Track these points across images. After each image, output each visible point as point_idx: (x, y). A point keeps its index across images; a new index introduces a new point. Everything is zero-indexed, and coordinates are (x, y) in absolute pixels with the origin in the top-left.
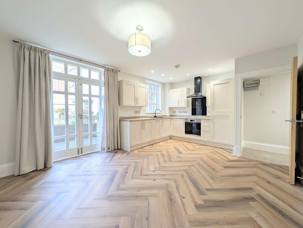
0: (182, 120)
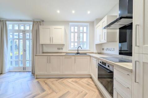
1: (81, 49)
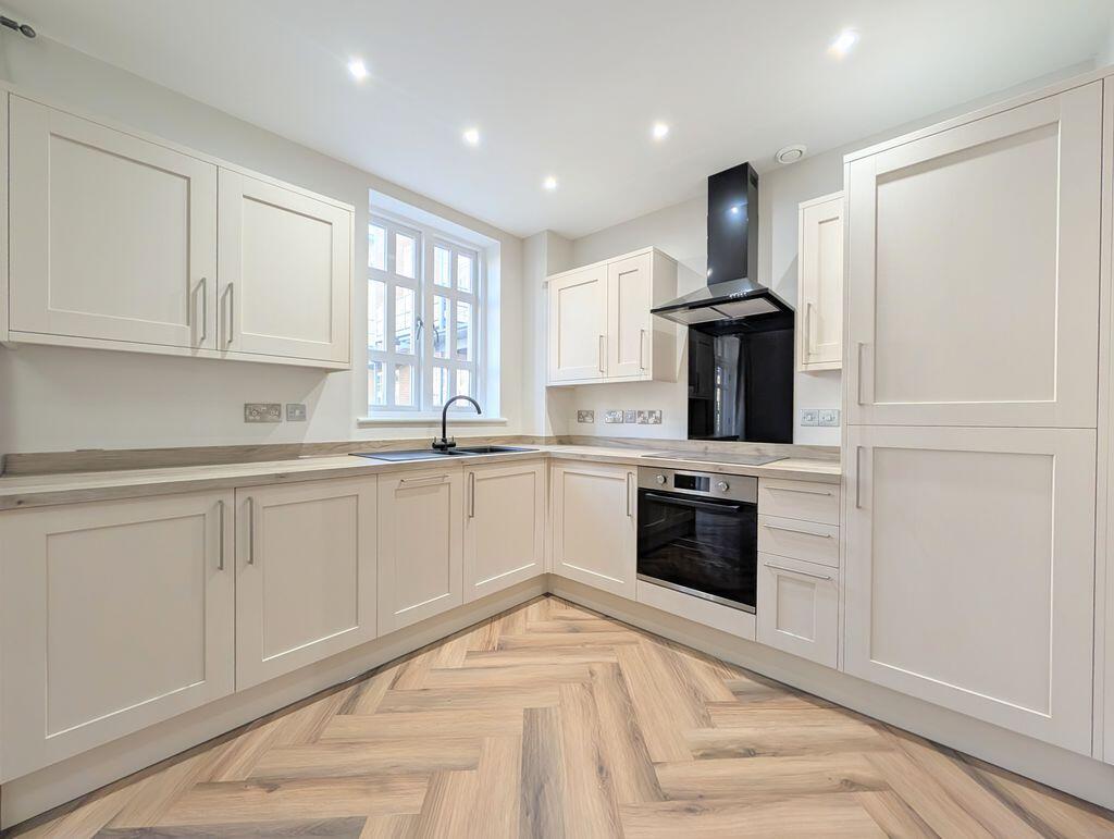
0: (621, 474)
1: (475, 416)
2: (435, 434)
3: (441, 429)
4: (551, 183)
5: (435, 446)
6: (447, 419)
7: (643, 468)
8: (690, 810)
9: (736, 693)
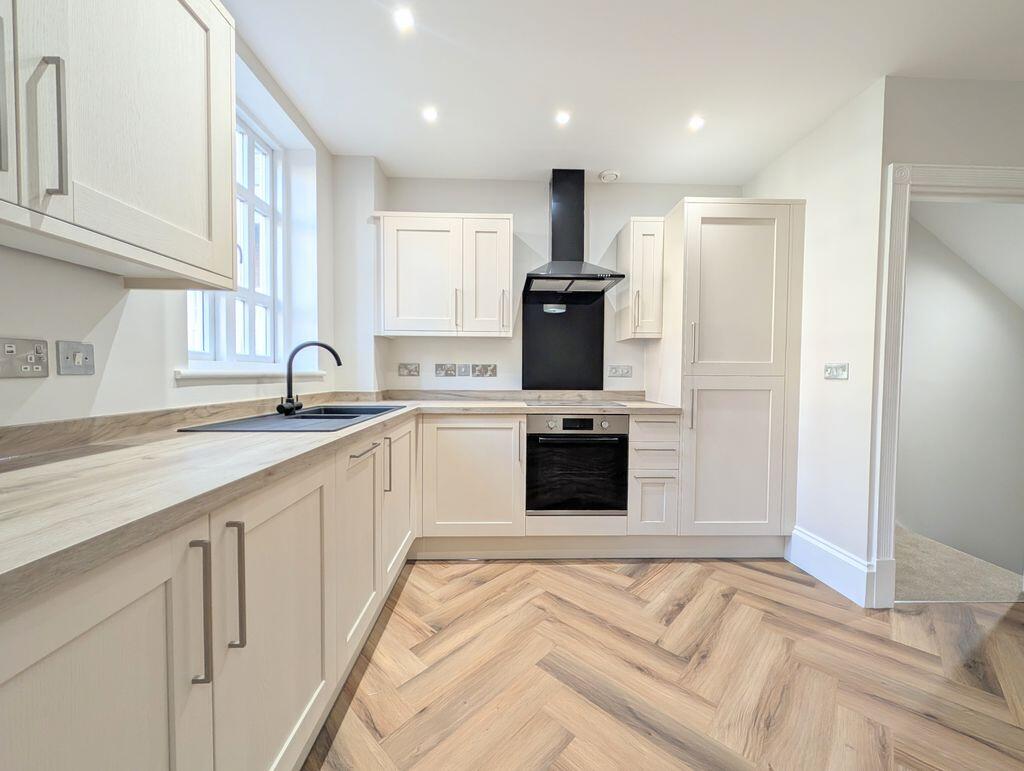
2: (278, 392)
3: (286, 384)
4: (430, 114)
5: (281, 409)
6: (295, 371)
7: (530, 417)
8: (704, 657)
9: (630, 576)
